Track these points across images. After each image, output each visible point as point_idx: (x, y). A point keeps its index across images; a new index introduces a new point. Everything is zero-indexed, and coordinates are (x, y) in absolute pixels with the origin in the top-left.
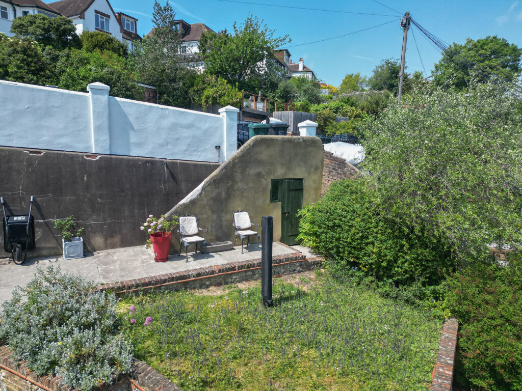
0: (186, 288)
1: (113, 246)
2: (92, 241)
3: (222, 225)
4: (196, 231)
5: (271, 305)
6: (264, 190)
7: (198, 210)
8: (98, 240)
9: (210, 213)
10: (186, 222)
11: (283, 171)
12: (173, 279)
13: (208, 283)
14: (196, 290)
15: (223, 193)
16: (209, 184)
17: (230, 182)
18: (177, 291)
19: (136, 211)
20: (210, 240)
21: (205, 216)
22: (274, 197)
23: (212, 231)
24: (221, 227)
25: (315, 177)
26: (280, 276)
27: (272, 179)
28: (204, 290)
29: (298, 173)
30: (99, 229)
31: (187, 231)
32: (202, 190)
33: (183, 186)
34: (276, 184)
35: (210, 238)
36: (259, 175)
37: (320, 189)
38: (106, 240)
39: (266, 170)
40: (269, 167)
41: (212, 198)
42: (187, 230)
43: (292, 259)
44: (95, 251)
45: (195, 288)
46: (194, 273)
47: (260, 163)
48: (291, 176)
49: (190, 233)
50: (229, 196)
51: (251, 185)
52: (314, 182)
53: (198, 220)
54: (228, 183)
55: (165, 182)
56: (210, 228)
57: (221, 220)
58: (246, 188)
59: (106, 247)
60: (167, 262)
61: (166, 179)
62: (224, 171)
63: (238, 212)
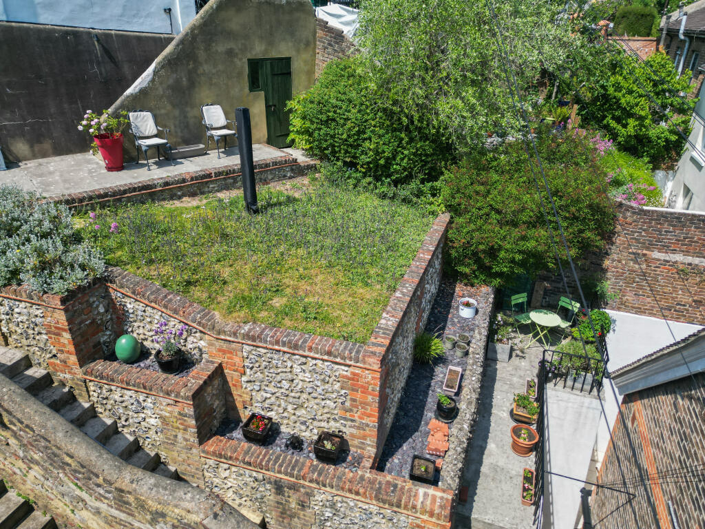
0: (153, 200)
1: (44, 155)
2: (13, 148)
3: (188, 123)
4: (155, 132)
5: (256, 212)
6: (240, 74)
7: (152, 104)
8: (21, 147)
9: (169, 107)
10: (139, 119)
11: (263, 48)
12: (134, 189)
13: (179, 193)
14: (167, 202)
15: (184, 79)
16: (162, 66)
17: (191, 63)
18: (143, 203)
19: (66, 106)
20: (175, 143)
21: (163, 111)
22: (254, 84)
23: (176, 132)
24: (187, 126)
25: (305, 56)
26: (268, 184)
27: (249, 60)
28: (175, 202)
29: (283, 50)
30: (19, 132)
31: (143, 131)
32: (154, 75)
33: (126, 69)
34: (255, 65)
35: (175, 140)
36: (230, 53)
37: (314, 73)
38: (32, 147)
39: (240, 46)
40: (243, 41)
41: (169, 87)
42: (142, 129)
43: (280, 162)
44: (20, 161)
45: (164, 199)
46: (161, 181)
47: (230, 35)
48: (274, 54)
49: (147, 134)
50: (192, 84)
51: (221, 67)
52: (305, 62)
53: (155, 117)
54: (188, 65)
55: (99, 64)
56: (173, 127)
57: (185, 117)
58: (214, 71)
59: (34, 157)
60: (124, 171)
61: (100, 59)
62: (181, 47)
63: (207, 105)
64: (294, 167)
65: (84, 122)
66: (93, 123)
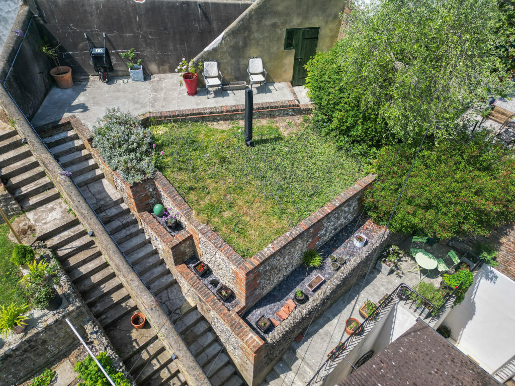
0: (203, 121)
1: (164, 72)
2: (149, 67)
3: (239, 68)
4: (217, 74)
5: (252, 145)
6: (279, 39)
7: (219, 56)
8: (153, 67)
9: (229, 58)
10: (209, 66)
11: (299, 21)
12: (193, 114)
13: (218, 118)
14: (210, 123)
15: (241, 42)
16: (228, 35)
17: (247, 32)
20: (230, 79)
21: (225, 61)
22: (288, 45)
23: (231, 73)
24: (239, 70)
25: (332, 26)
26: (275, 117)
27: (287, 29)
28: (215, 123)
29: (314, 22)
30: (152, 59)
31: (210, 74)
32: (222, 40)
34: (291, 33)
35: (230, 77)
36: (274, 25)
37: (337, 37)
38: (159, 67)
39: (282, 21)
40: (285, 18)
41: (231, 47)
42: (210, 73)
43: (286, 106)
44: (152, 74)
45: (209, 121)
46: (209, 111)
47: (276, 14)
48: (307, 25)
49: (212, 75)
50: (246, 45)
51: (266, 34)
52: (331, 30)
53: (219, 65)
54: (245, 33)
55: (199, 21)
56: (230, 70)
57: (239, 64)
58: (261, 37)
59: (160, 72)
60: (196, 96)
61: (200, 19)
62: (241, 23)
63: (253, 58)
64: (295, 109)
65: (179, 67)
66: (183, 68)
